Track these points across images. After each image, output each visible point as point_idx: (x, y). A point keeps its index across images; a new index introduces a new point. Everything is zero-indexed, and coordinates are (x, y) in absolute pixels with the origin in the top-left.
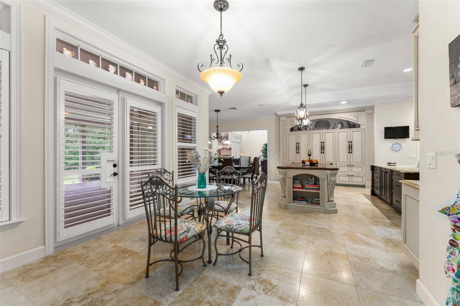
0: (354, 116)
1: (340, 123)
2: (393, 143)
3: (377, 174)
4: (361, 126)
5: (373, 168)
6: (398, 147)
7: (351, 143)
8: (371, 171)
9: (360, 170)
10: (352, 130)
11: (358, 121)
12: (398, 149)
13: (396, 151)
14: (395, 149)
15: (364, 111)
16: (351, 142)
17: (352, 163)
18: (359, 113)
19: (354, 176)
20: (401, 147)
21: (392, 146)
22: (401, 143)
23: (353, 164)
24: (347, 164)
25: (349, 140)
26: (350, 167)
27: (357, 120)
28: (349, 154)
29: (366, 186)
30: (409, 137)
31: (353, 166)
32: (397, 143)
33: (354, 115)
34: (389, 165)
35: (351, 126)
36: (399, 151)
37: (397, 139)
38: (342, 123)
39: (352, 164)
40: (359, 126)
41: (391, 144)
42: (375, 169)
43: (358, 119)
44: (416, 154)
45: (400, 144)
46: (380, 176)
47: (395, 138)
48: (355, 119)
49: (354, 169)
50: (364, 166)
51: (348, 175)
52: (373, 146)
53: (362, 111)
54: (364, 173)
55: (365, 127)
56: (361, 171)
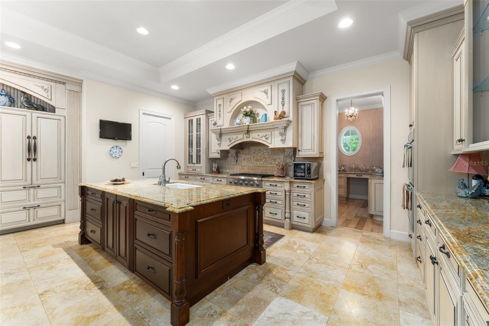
0: (42, 87)
1: (6, 95)
2: (112, 146)
3: (94, 204)
4: (56, 109)
5: (84, 190)
6: (118, 152)
7: (33, 141)
8: (79, 196)
9: (54, 192)
10: (37, 114)
11: (51, 100)
12: (117, 155)
13: (116, 157)
14: (114, 155)
15: (64, 83)
16: (35, 138)
17: (37, 181)
18: (53, 84)
19: (41, 206)
20: (122, 152)
21: (111, 151)
22: (122, 147)
23: (40, 182)
24: (23, 183)
25: (29, 134)
26: (32, 190)
27: (48, 96)
28: (29, 163)
29: (66, 221)
30: (131, 140)
31: (39, 186)
32: (117, 147)
33: (42, 85)
34: (114, 184)
35: (35, 108)
36: (119, 159)
37: (116, 140)
38: (12, 96)
39: (35, 183)
40: (53, 109)
41: (109, 148)
42: (90, 193)
43: (50, 96)
44: (138, 163)
45: (120, 148)
46: (102, 208)
47: (113, 138)
48: (44, 94)
49: (41, 193)
50: (63, 185)
51: (25, 208)
52: (81, 149)
53: (60, 82)
54: (63, 198)
55: (65, 113)
56: (57, 196)
